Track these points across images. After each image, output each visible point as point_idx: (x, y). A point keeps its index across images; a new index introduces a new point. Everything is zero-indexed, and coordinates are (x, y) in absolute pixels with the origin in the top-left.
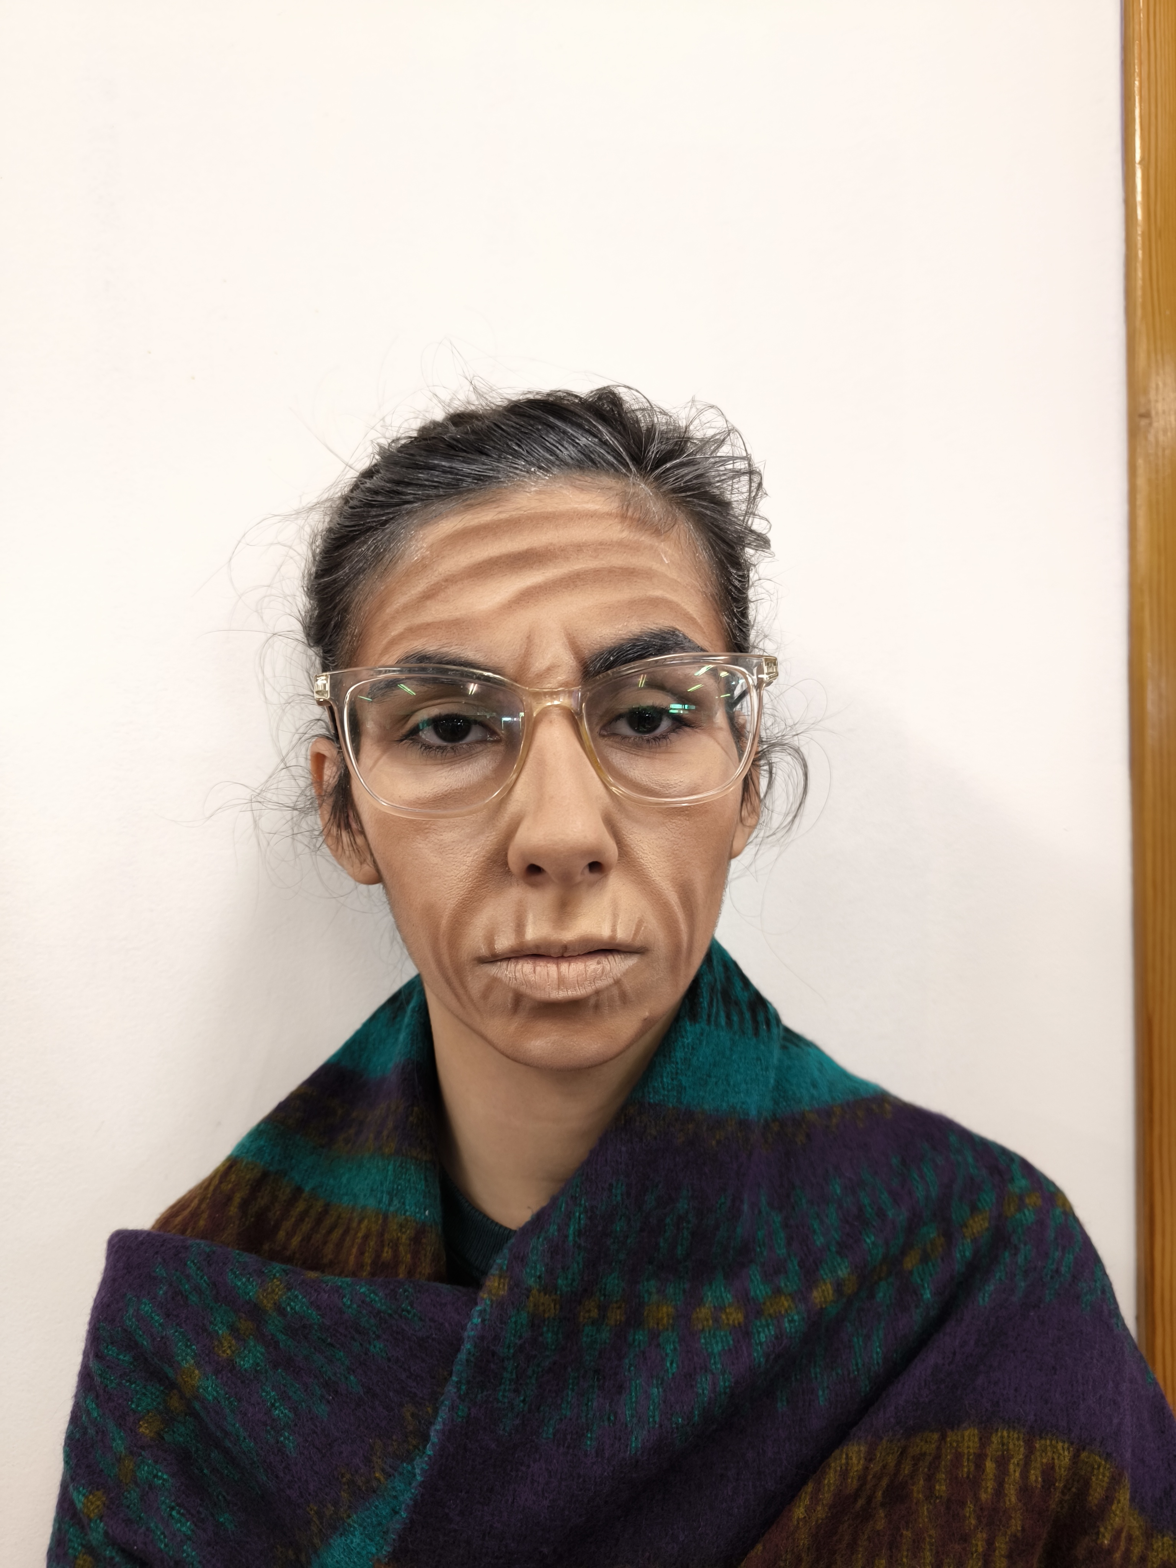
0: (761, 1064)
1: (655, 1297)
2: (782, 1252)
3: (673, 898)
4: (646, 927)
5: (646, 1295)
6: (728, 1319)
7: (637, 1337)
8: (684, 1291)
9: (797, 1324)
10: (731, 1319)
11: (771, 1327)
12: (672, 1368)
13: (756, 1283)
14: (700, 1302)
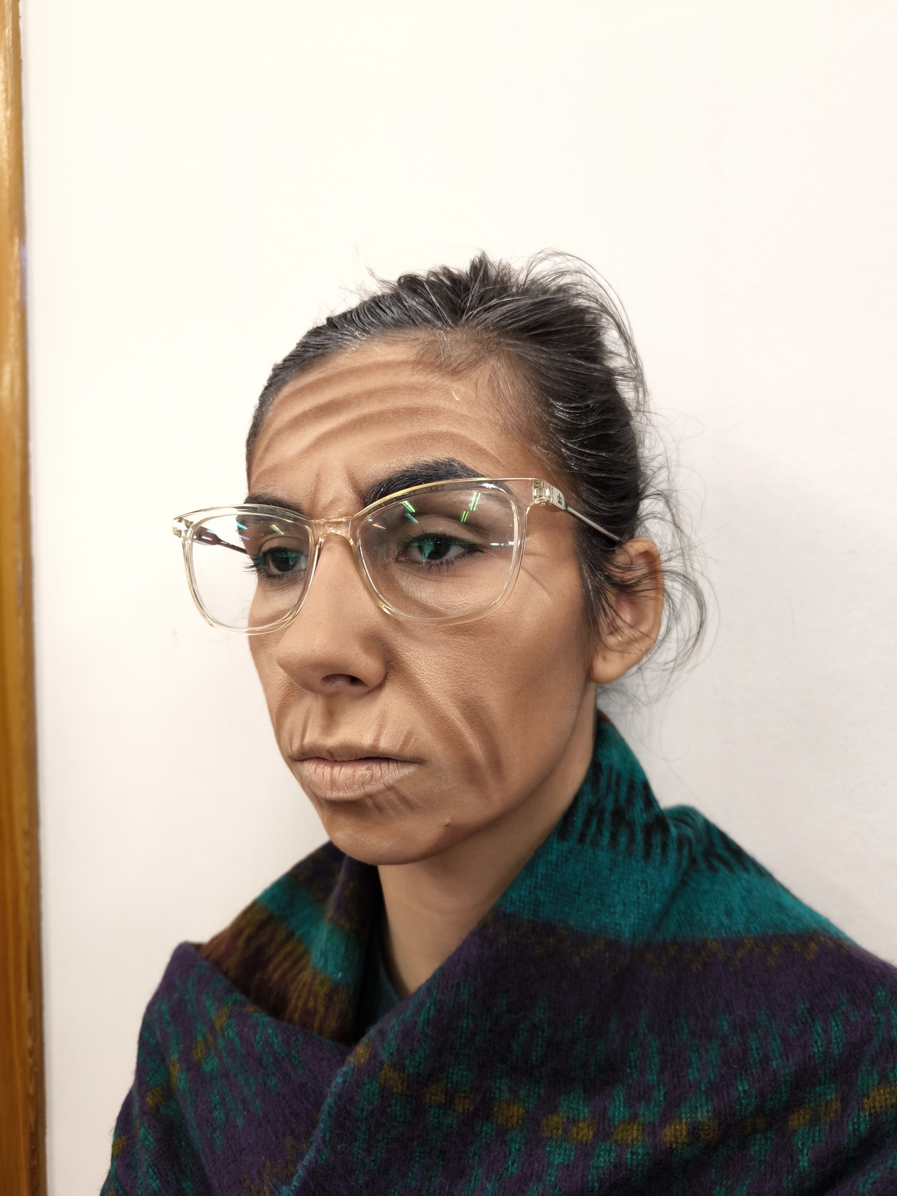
0: (646, 888)
1: (506, 1096)
2: (652, 1078)
3: (454, 714)
4: (416, 739)
5: (497, 1092)
6: (578, 1134)
7: (484, 1129)
8: (539, 1095)
9: (640, 1157)
10: (581, 1134)
11: (612, 1154)
12: (513, 1169)
13: (617, 1104)
14: (553, 1110)
